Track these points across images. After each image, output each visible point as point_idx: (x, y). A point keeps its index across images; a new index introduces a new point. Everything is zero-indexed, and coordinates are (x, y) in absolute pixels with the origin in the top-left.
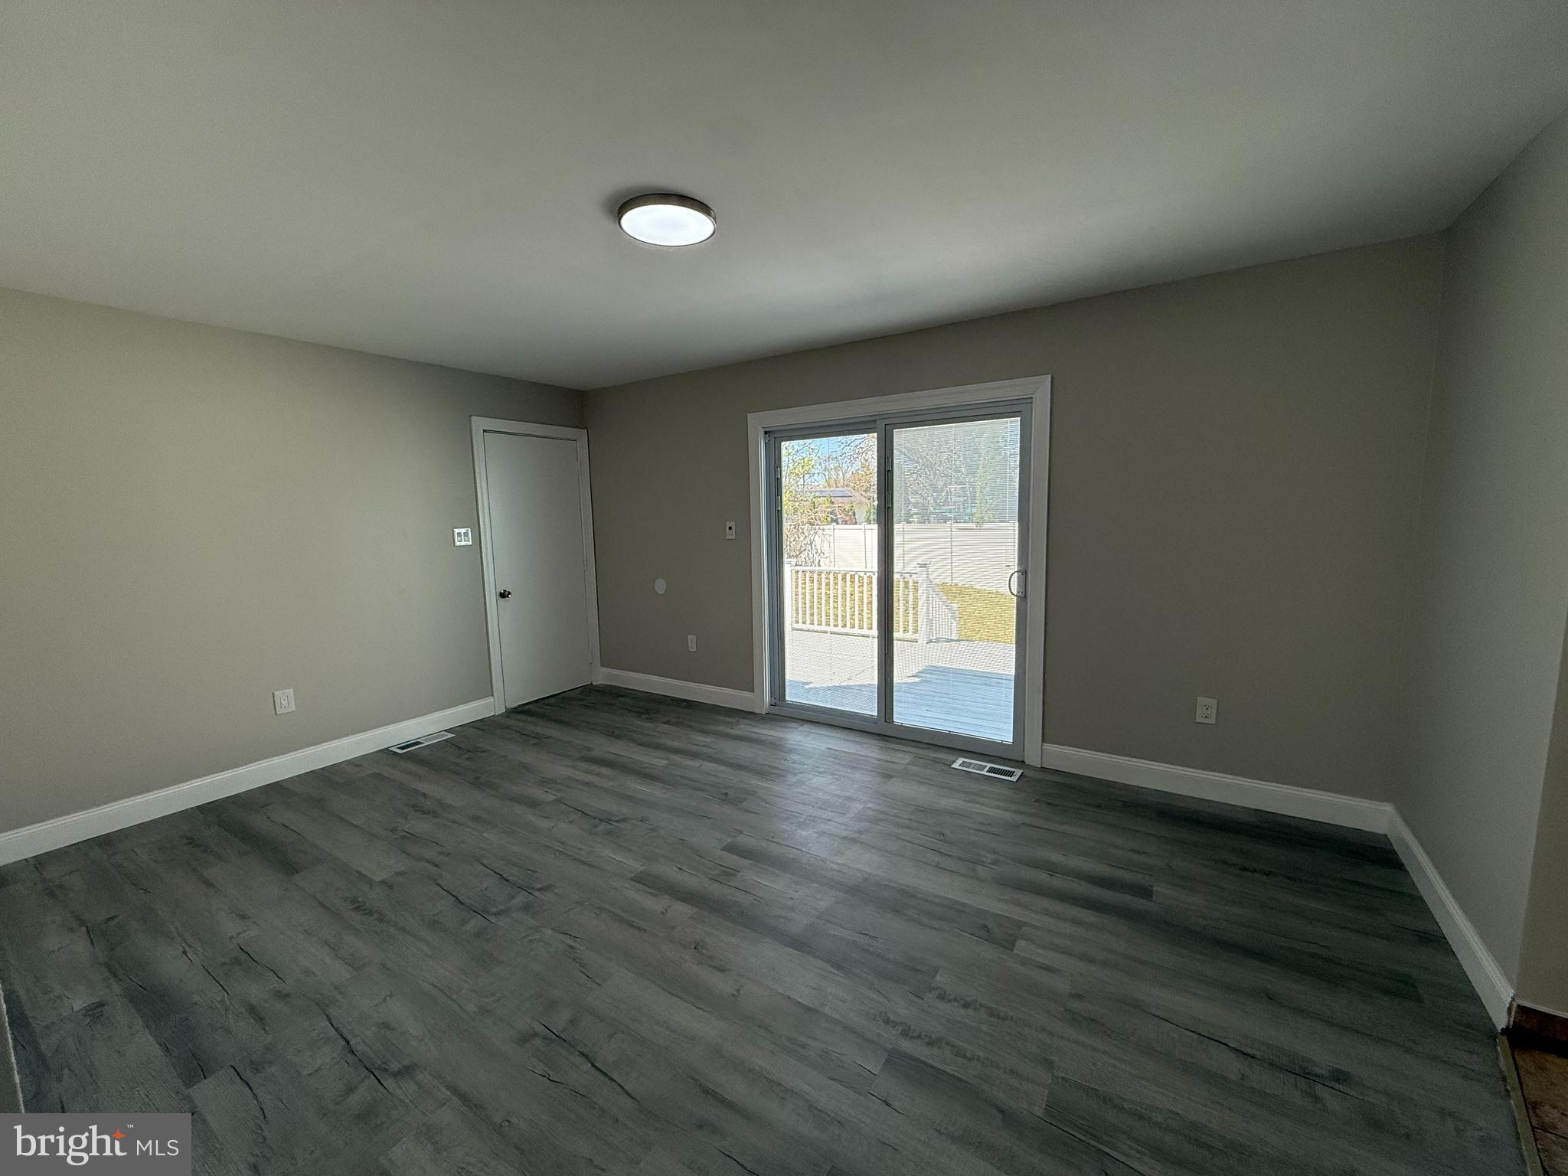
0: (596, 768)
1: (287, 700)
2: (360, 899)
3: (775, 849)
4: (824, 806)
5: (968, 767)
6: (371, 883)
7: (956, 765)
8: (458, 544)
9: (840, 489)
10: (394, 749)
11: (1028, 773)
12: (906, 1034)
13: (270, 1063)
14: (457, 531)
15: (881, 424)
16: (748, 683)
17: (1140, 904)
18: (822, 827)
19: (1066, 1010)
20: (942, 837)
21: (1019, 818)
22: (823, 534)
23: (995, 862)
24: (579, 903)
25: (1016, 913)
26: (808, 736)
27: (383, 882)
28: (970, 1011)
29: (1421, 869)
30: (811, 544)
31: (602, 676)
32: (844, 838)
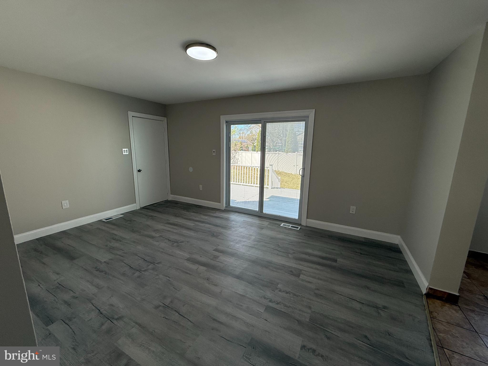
0: (172, 226)
1: (66, 204)
2: (98, 267)
3: (230, 250)
4: (243, 237)
5: (285, 226)
6: (101, 262)
7: (281, 225)
8: (124, 154)
9: (243, 140)
10: (103, 220)
11: (302, 227)
12: (270, 301)
13: (74, 318)
14: (123, 149)
15: (263, 121)
16: (219, 200)
17: (334, 264)
18: (244, 243)
19: (314, 293)
20: (278, 246)
21: (300, 241)
22: (239, 154)
23: (294, 253)
24: (170, 267)
25: (300, 267)
26: (237, 217)
27: (105, 262)
28: (288, 294)
29: (407, 253)
30: (235, 157)
31: (171, 197)
32: (250, 247)
